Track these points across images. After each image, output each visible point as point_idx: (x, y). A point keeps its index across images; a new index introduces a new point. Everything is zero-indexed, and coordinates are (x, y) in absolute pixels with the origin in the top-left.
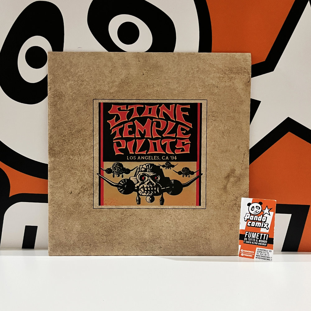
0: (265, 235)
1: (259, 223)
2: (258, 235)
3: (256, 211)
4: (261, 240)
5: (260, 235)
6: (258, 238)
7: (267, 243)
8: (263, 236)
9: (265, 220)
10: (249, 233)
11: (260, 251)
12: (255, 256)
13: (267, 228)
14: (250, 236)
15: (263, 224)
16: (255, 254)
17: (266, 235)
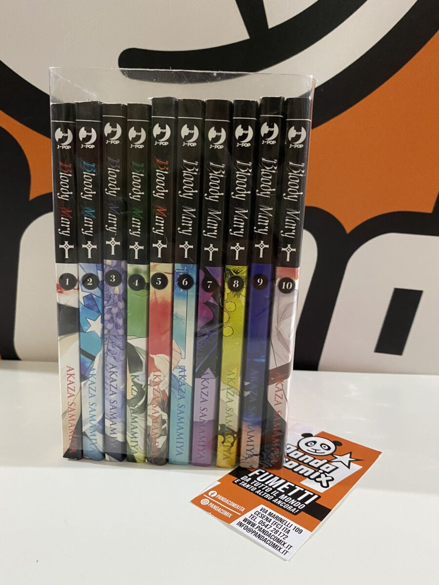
0: (307, 493)
1: (306, 469)
2: (288, 486)
3: (316, 450)
4: (289, 496)
5: (292, 488)
6: (283, 491)
7: (300, 511)
8: (300, 493)
9: (328, 470)
10: (267, 473)
11: (266, 515)
12: (241, 519)
13: (325, 484)
14: (261, 479)
15: (317, 474)
16: (243, 514)
17: (312, 494)
